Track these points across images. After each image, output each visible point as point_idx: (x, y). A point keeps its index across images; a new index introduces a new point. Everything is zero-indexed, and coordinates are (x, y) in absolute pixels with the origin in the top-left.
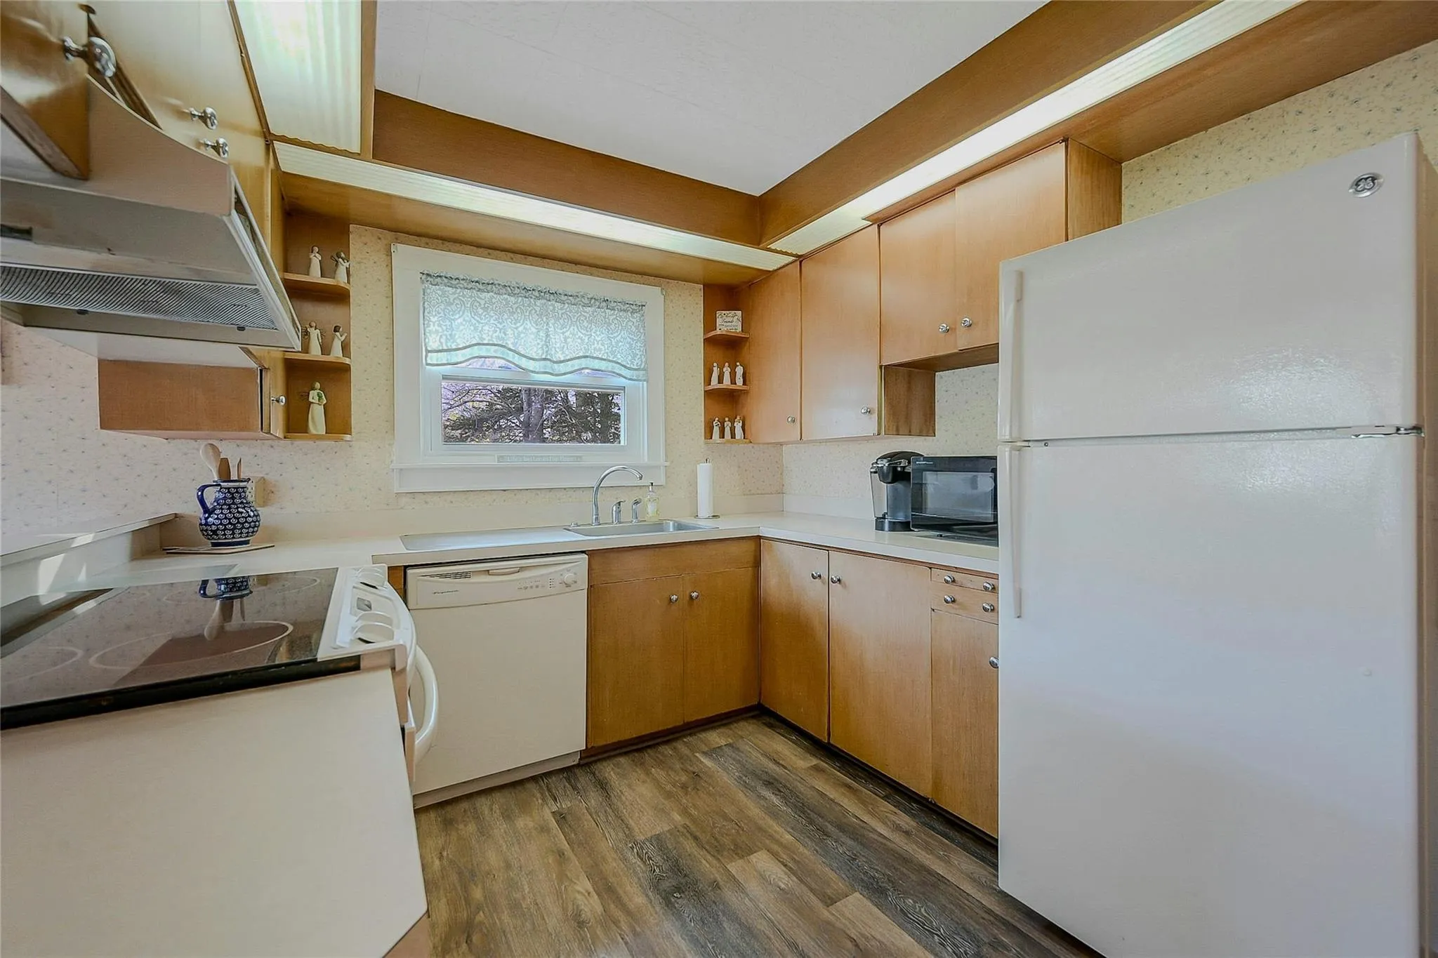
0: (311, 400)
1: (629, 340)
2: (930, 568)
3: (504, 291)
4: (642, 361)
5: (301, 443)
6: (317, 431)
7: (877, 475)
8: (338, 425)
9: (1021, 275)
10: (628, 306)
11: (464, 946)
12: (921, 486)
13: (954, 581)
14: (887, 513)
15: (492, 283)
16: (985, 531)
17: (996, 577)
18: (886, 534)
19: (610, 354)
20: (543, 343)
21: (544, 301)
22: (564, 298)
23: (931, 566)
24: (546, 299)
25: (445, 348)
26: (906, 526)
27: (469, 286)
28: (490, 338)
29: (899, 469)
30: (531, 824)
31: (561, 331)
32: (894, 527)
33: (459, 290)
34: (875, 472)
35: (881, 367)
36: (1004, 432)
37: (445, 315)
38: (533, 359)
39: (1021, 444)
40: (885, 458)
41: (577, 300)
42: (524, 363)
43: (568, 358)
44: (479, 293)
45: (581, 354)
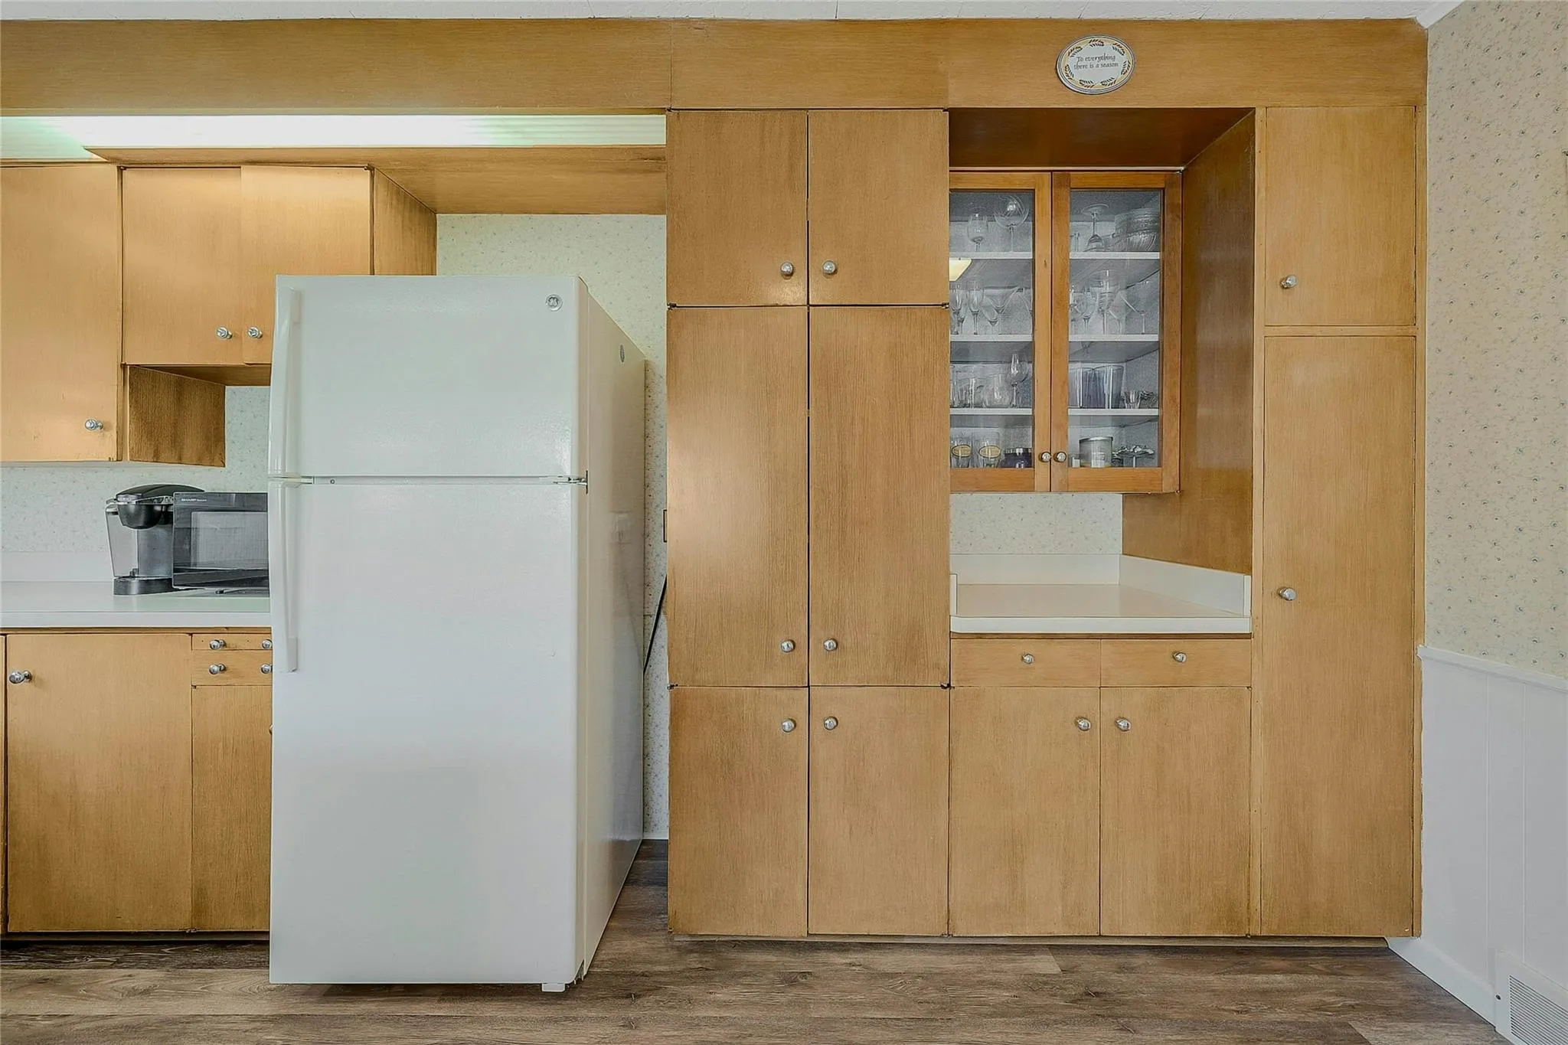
2: (191, 634)
7: (118, 516)
9: (298, 298)
12: (187, 532)
13: (225, 645)
14: (138, 570)
16: (254, 580)
17: (268, 631)
18: (135, 598)
23: (191, 632)
26: (167, 585)
29: (158, 508)
32: (147, 587)
34: (116, 513)
35: (124, 366)
36: (275, 463)
39: (297, 481)
40: (131, 494)
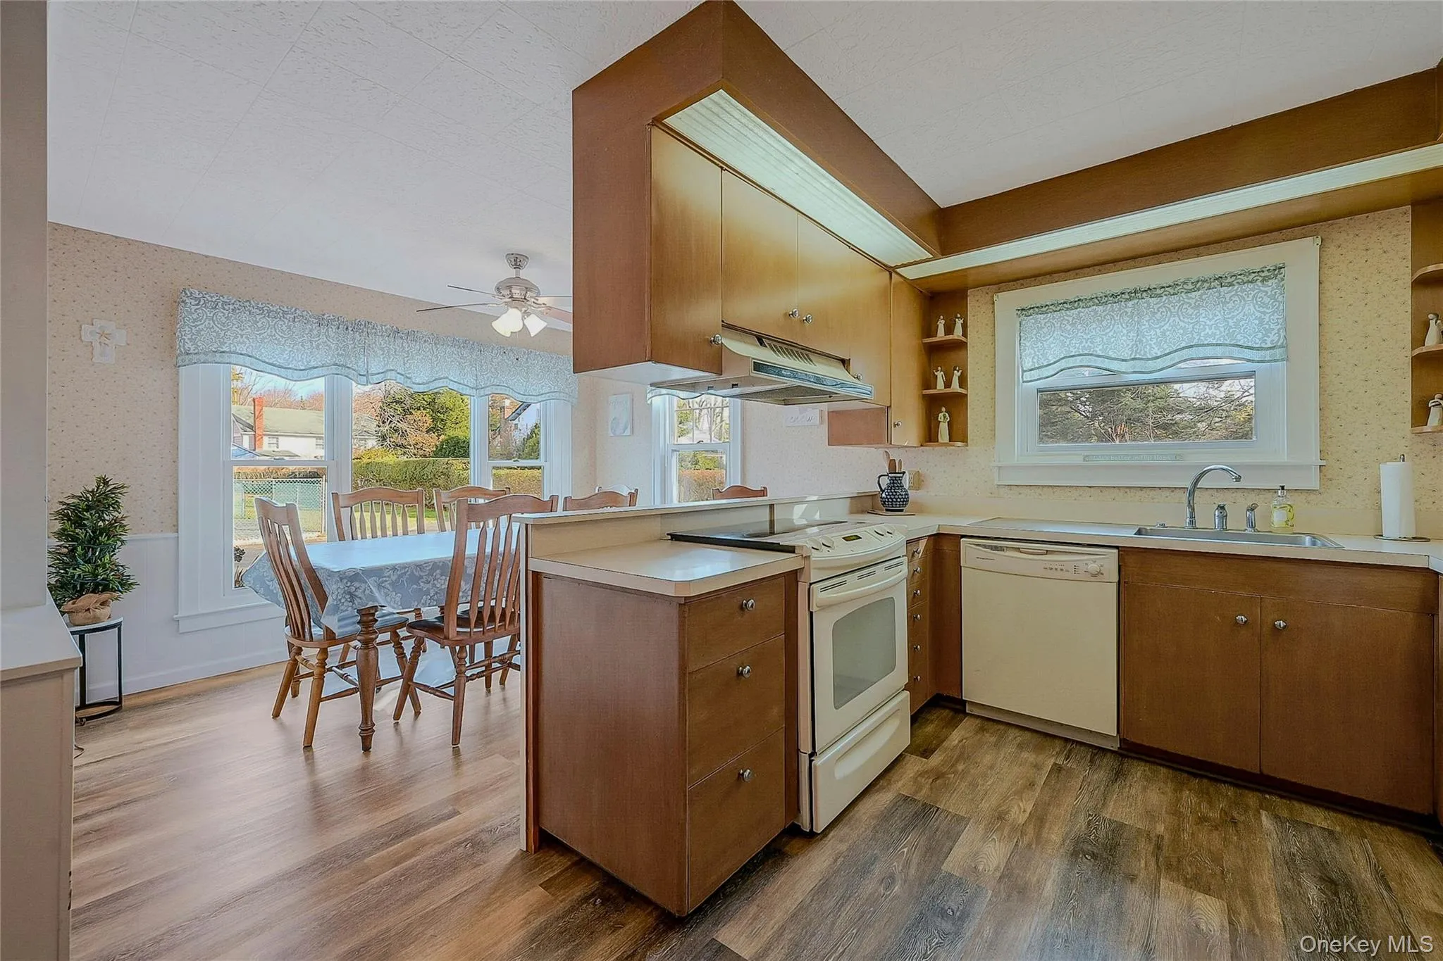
0: (939, 420)
1: (1258, 314)
3: (1091, 303)
4: (1279, 336)
5: (929, 450)
6: (943, 440)
8: (958, 434)
10: (1254, 275)
11: (931, 780)
15: (1079, 300)
19: (1226, 337)
20: (1134, 342)
21: (1136, 301)
22: (1158, 291)
24: (1139, 299)
25: (1037, 366)
27: (1058, 308)
28: (1076, 349)
30: (1031, 759)
31: (1158, 326)
33: (1049, 315)
37: (1037, 339)
38: (1125, 360)
41: (1176, 289)
42: (1115, 366)
43: (1167, 351)
44: (1067, 312)
45: (1183, 345)
